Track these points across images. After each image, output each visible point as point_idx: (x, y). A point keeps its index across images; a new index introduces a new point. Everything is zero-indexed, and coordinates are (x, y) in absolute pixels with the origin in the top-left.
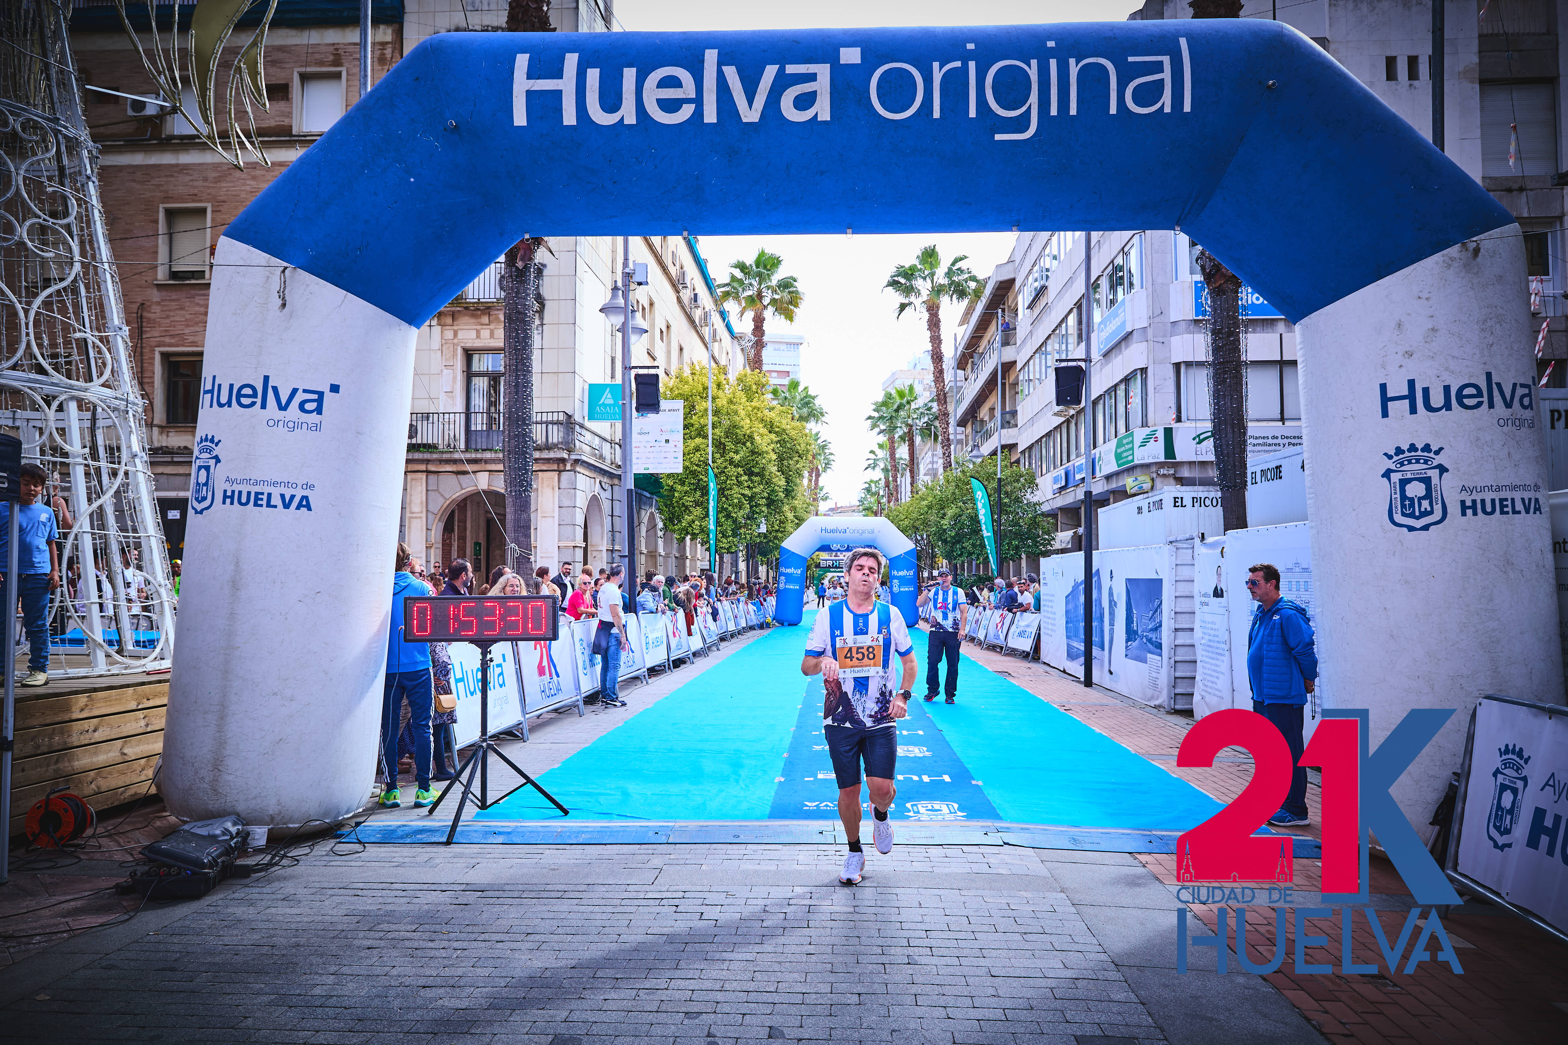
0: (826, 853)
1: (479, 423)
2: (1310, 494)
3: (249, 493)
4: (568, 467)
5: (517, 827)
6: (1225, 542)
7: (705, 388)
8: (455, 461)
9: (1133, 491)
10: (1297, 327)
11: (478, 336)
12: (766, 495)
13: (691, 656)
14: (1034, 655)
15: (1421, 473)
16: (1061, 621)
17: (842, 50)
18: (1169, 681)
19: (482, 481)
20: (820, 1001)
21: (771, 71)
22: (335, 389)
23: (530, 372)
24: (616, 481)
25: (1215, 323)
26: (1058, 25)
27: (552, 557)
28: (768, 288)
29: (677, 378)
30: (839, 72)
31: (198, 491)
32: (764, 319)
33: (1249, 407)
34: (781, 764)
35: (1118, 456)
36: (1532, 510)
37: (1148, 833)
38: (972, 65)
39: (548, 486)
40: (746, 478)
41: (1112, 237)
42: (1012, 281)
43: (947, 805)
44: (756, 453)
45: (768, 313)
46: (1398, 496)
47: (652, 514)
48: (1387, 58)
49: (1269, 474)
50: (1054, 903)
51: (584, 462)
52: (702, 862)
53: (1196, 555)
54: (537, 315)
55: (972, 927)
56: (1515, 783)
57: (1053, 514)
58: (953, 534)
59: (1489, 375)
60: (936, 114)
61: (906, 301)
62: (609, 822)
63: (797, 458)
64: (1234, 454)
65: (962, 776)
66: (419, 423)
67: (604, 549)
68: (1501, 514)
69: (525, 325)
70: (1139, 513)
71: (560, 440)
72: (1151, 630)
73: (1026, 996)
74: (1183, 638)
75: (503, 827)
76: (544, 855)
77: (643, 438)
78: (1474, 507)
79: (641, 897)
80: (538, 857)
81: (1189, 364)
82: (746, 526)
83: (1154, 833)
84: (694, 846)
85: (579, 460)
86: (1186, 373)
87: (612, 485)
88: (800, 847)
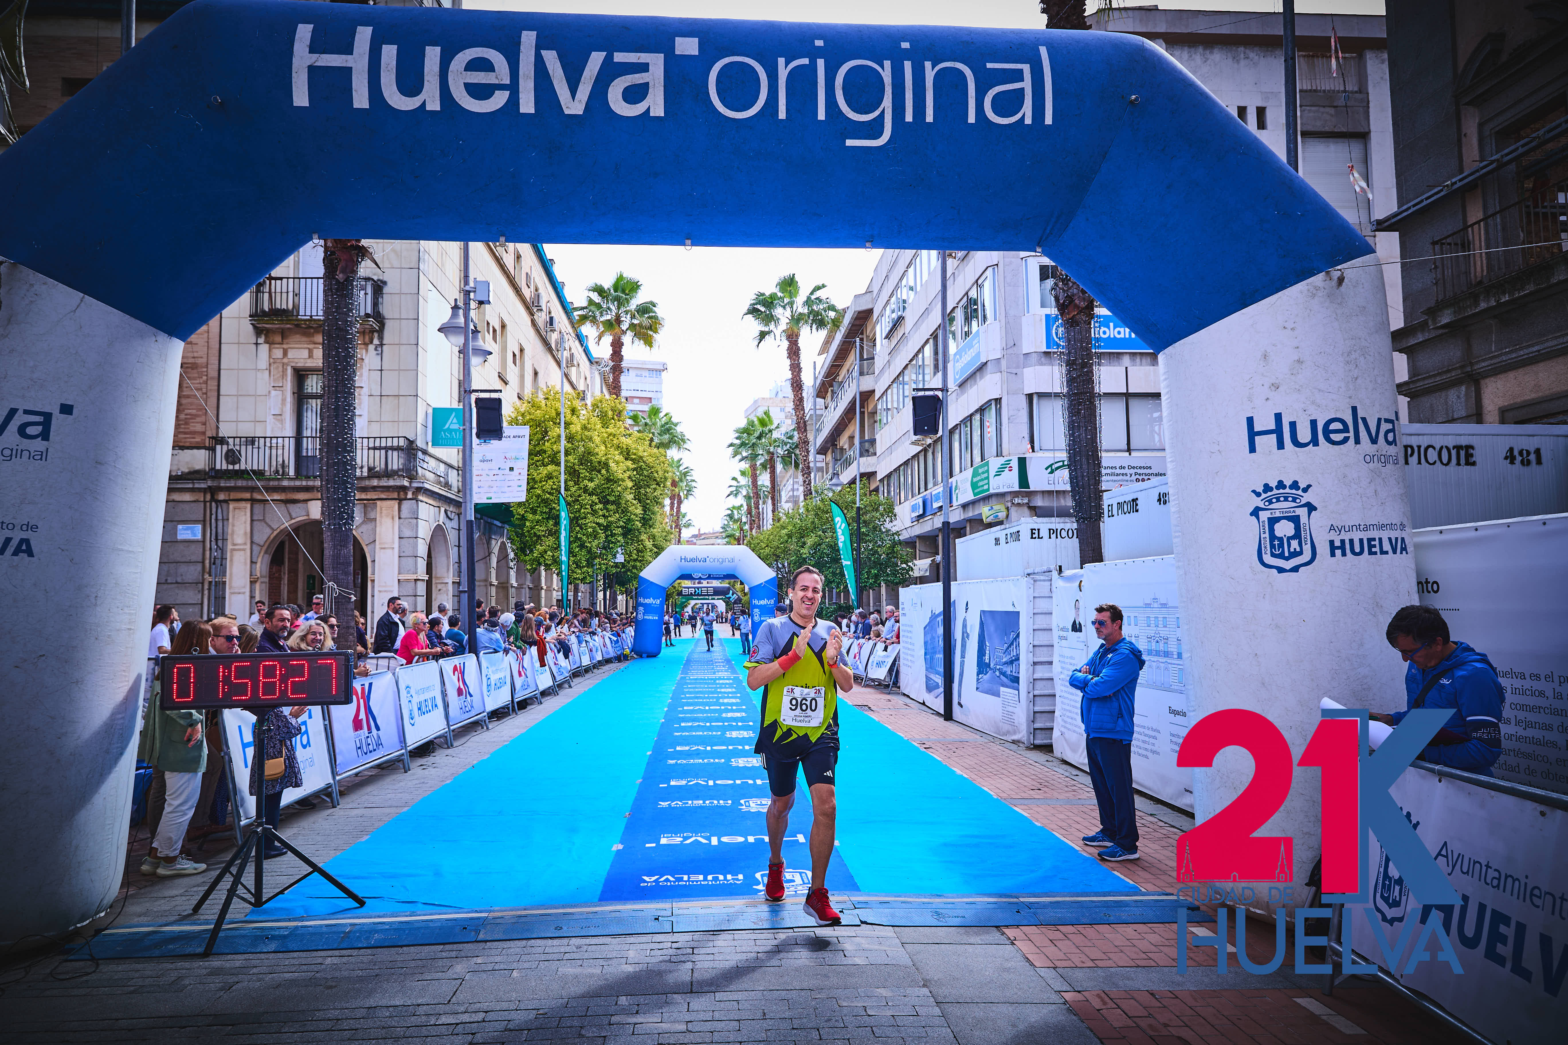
0: (661, 946)
1: (311, 449)
2: (1175, 532)
4: (410, 496)
5: (297, 927)
6: (1082, 576)
7: (558, 414)
8: (284, 489)
9: (989, 520)
10: (1161, 357)
11: (309, 355)
12: (622, 523)
13: (538, 696)
14: (894, 686)
15: (1290, 512)
16: (920, 652)
17: (678, 40)
18: (1028, 716)
19: (314, 510)
21: (596, 59)
22: (66, 409)
23: (352, 394)
24: (462, 510)
25: (1069, 354)
26: (912, 26)
28: (627, 312)
29: (530, 402)
30: (673, 63)
32: (623, 344)
33: (1102, 438)
34: (621, 827)
35: (974, 486)
36: (1399, 550)
37: (1015, 900)
38: (821, 63)
39: (387, 516)
40: (601, 506)
41: (966, 269)
42: (871, 311)
44: (611, 480)
45: (627, 339)
46: (1267, 535)
47: (503, 543)
49: (1125, 506)
50: (915, 1001)
51: (427, 490)
52: (515, 965)
53: (1054, 589)
57: (911, 543)
59: (1354, 409)
60: (782, 115)
61: (767, 329)
63: (654, 486)
64: (1089, 485)
66: (243, 448)
67: (449, 581)
68: (1369, 554)
69: (347, 343)
70: (996, 544)
71: (401, 467)
72: (1007, 663)
74: (1041, 672)
75: (279, 928)
76: (323, 967)
77: (485, 465)
78: (1342, 547)
79: (432, 1023)
80: (316, 969)
81: (1041, 395)
82: (601, 556)
83: (1022, 900)
84: (507, 944)
85: (421, 488)
86: (1038, 403)
87: (457, 515)
88: (632, 939)
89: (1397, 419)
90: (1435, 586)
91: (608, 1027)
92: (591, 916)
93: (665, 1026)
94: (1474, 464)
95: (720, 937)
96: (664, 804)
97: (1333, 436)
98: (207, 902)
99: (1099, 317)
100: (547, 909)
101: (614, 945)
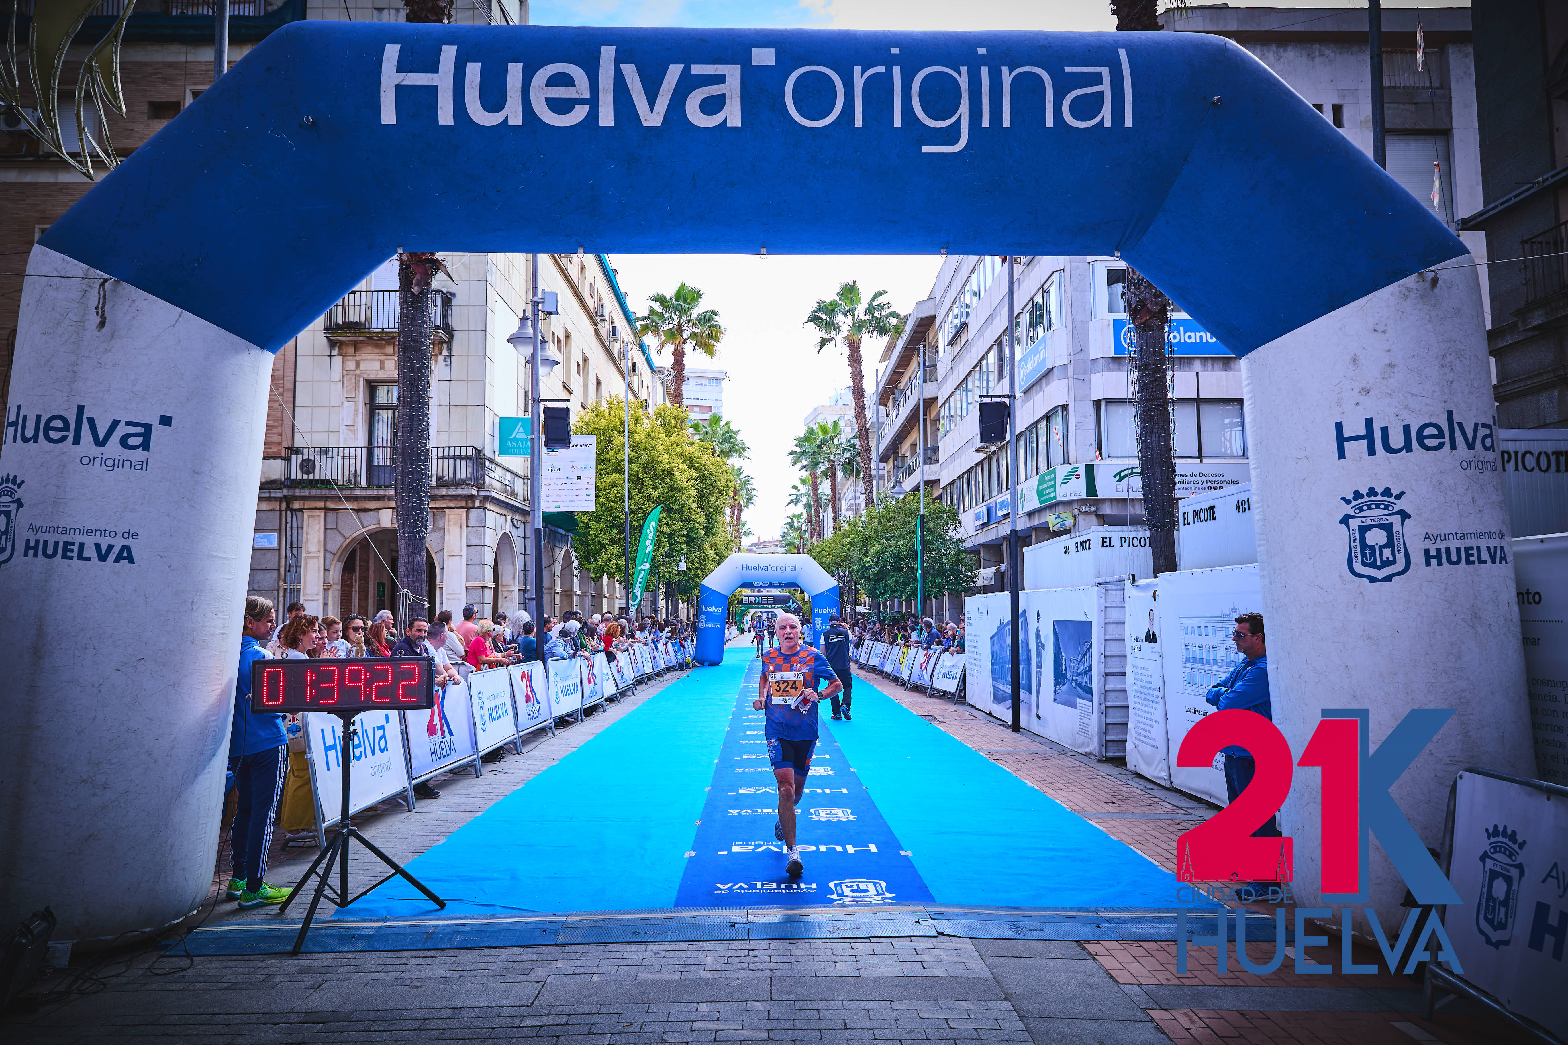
0: (738, 953)
1: (382, 458)
2: (1260, 540)
3: (56, 543)
4: (477, 504)
5: (381, 927)
6: (1156, 585)
7: (622, 423)
8: (356, 498)
9: (1056, 528)
10: (1244, 361)
11: (381, 367)
12: (685, 532)
13: (604, 703)
14: (958, 697)
15: (1382, 520)
16: (986, 662)
17: (755, 51)
18: (1100, 728)
19: (387, 519)
21: (674, 72)
22: (166, 421)
23: (427, 404)
24: (529, 519)
25: (1141, 360)
26: (989, 32)
27: (460, 599)
28: (688, 321)
29: (594, 412)
30: (750, 74)
32: (684, 353)
33: (1176, 445)
34: (693, 835)
35: (1040, 494)
36: (1498, 560)
37: (1094, 914)
38: (897, 70)
39: (455, 524)
40: (665, 515)
41: (1032, 274)
42: (933, 318)
43: (874, 884)
44: (676, 489)
45: (688, 347)
46: (1358, 544)
47: (567, 551)
49: (1202, 514)
50: (998, 1015)
51: (494, 498)
52: (595, 970)
53: (1126, 598)
54: (445, 346)
56: (1508, 871)
57: (975, 551)
58: (876, 572)
59: (1450, 414)
60: (858, 123)
61: (827, 337)
62: (493, 916)
63: (717, 495)
64: (1163, 493)
65: (890, 844)
66: (318, 458)
67: (516, 589)
68: (1467, 564)
69: (422, 355)
70: (1066, 553)
71: (469, 476)
72: (1081, 674)
74: (1113, 683)
75: (364, 928)
76: (408, 967)
77: (554, 474)
78: (1438, 556)
79: (516, 1024)
80: (401, 969)
81: (1109, 402)
82: (664, 564)
83: (1101, 914)
84: (586, 948)
85: (488, 497)
86: (1106, 410)
87: (524, 523)
88: (709, 946)
89: (1495, 424)
90: (1537, 597)
91: (689, 1033)
92: (668, 921)
93: (745, 1033)
95: (795, 946)
96: (734, 812)
98: (294, 902)
99: (1173, 321)
100: (624, 914)
101: (691, 952)
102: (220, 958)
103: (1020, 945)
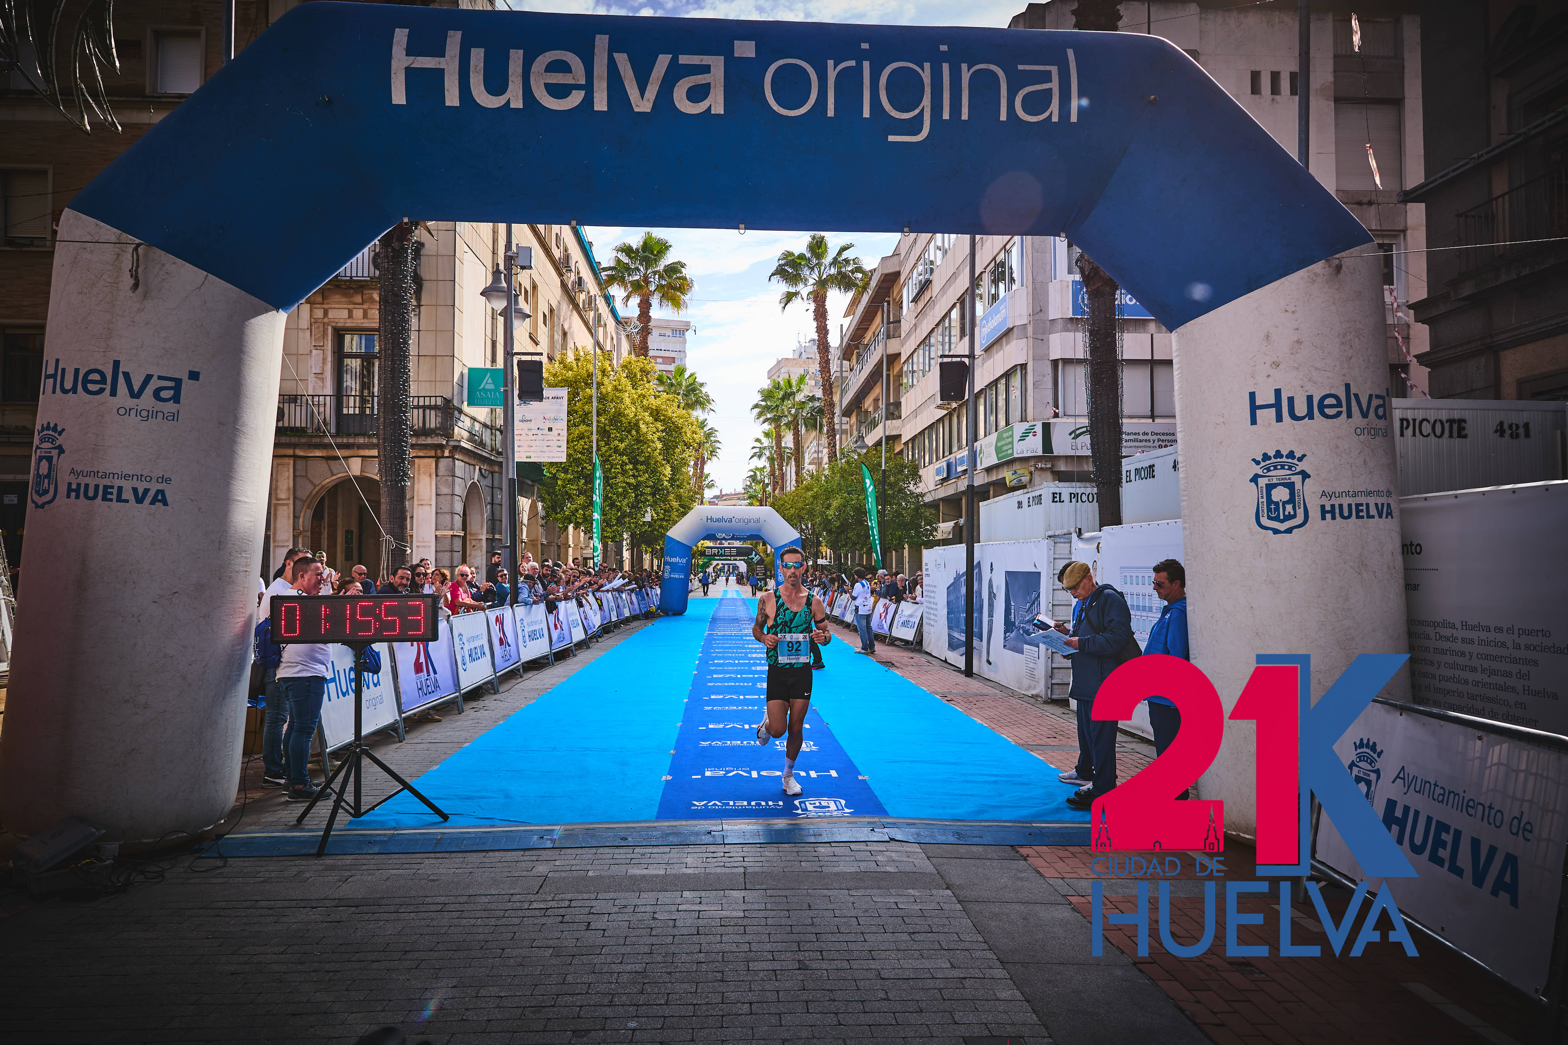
0: (715, 855)
1: (351, 408)
2: (1183, 496)
3: (97, 487)
4: (447, 454)
5: (393, 835)
6: (1100, 538)
7: (590, 375)
8: (324, 446)
9: (1013, 484)
10: (1174, 335)
11: (350, 316)
12: (651, 483)
13: (573, 648)
14: (916, 645)
16: (943, 611)
18: (1046, 671)
19: (355, 467)
20: (711, 1012)
21: (663, 61)
22: (194, 376)
23: (407, 357)
24: (497, 469)
25: (1093, 325)
26: (950, 27)
27: (430, 549)
28: (655, 273)
29: (560, 363)
30: (733, 65)
31: (38, 484)
32: (650, 305)
33: (1124, 406)
34: (668, 762)
35: (998, 450)
36: (1384, 515)
37: (1028, 825)
38: (866, 65)
39: (425, 473)
40: (631, 466)
42: (898, 274)
43: (835, 802)
44: (641, 441)
45: (655, 301)
46: (1265, 500)
47: (534, 501)
48: (1252, 72)
49: (1143, 472)
50: (940, 900)
51: (463, 448)
52: (589, 867)
53: (1073, 550)
54: (414, 296)
55: (863, 929)
57: (934, 505)
58: (838, 524)
59: (1348, 386)
60: (831, 113)
61: (794, 290)
62: (492, 826)
63: (682, 447)
64: (1110, 452)
65: (849, 769)
66: (286, 405)
67: (484, 537)
68: (1357, 518)
69: (403, 309)
71: (438, 425)
73: (915, 998)
75: (378, 835)
76: (423, 865)
77: (526, 425)
78: (1332, 511)
79: (526, 907)
80: (416, 867)
81: (1067, 362)
82: (630, 515)
83: (1034, 825)
84: (580, 851)
85: (457, 447)
86: (1063, 369)
87: (492, 473)
88: (689, 850)
89: (1388, 395)
90: (1418, 548)
91: (676, 913)
92: (650, 829)
93: (724, 913)
94: (1465, 436)
95: (766, 849)
96: (705, 744)
97: (1327, 411)
98: (308, 815)
100: (611, 824)
101: (675, 854)
102: (251, 859)
103: (963, 850)
